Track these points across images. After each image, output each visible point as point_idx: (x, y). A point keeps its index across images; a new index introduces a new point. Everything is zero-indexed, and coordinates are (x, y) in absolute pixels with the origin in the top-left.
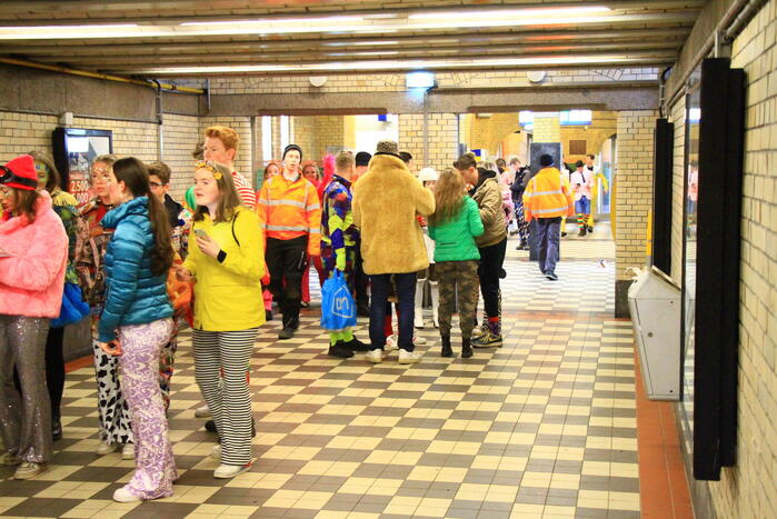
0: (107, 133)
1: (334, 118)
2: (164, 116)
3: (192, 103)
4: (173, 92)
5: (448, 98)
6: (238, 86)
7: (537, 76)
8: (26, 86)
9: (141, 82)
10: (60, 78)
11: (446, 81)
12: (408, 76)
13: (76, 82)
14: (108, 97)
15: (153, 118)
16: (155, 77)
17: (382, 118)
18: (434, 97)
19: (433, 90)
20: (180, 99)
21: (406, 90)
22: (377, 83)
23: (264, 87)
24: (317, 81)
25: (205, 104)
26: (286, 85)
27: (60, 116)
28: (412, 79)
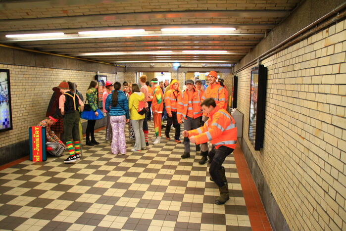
0: (106, 76)
1: (152, 73)
2: (118, 72)
3: (123, 69)
4: (119, 67)
5: (183, 69)
6: (134, 66)
7: (204, 65)
8: (90, 65)
9: (112, 64)
10: (97, 64)
11: (183, 65)
12: (174, 64)
13: (100, 65)
14: (106, 68)
15: (115, 72)
16: (116, 63)
17: (162, 73)
18: (180, 69)
19: (179, 67)
20: (120, 68)
21: (173, 67)
22: (166, 65)
23: (140, 66)
24: (152, 64)
25: (126, 69)
26: (145, 65)
27: (97, 72)
28: (175, 65)
